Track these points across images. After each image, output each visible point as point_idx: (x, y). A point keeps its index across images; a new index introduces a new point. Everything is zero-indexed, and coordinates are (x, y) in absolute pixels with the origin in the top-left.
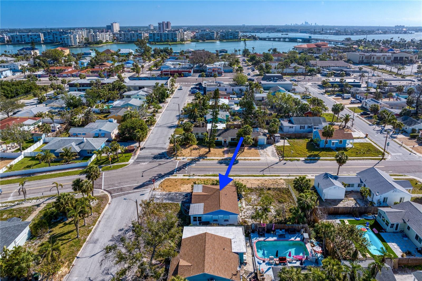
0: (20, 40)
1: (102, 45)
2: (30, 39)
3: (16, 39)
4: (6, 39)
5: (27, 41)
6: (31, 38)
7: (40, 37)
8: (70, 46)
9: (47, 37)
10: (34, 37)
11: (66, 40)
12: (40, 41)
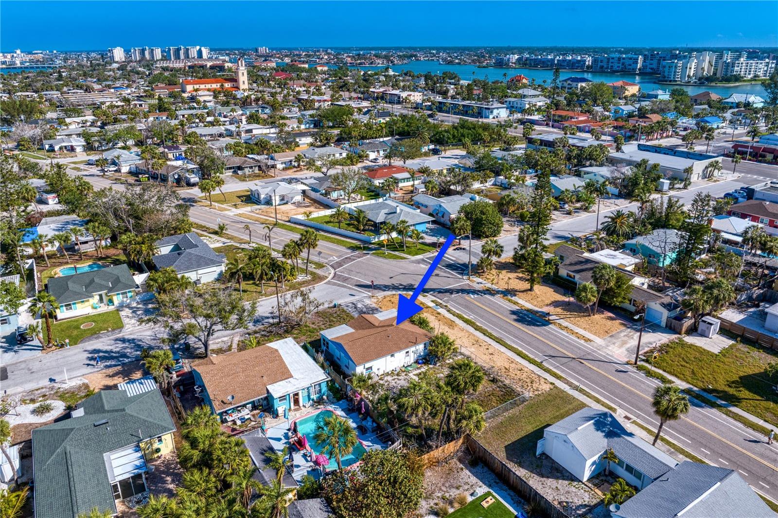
0: (605, 66)
1: (737, 84)
2: (620, 65)
3: (600, 64)
4: (587, 63)
5: (615, 68)
6: (623, 64)
7: (637, 63)
8: (670, 81)
9: (648, 62)
10: (627, 62)
11: (666, 69)
12: (634, 70)
